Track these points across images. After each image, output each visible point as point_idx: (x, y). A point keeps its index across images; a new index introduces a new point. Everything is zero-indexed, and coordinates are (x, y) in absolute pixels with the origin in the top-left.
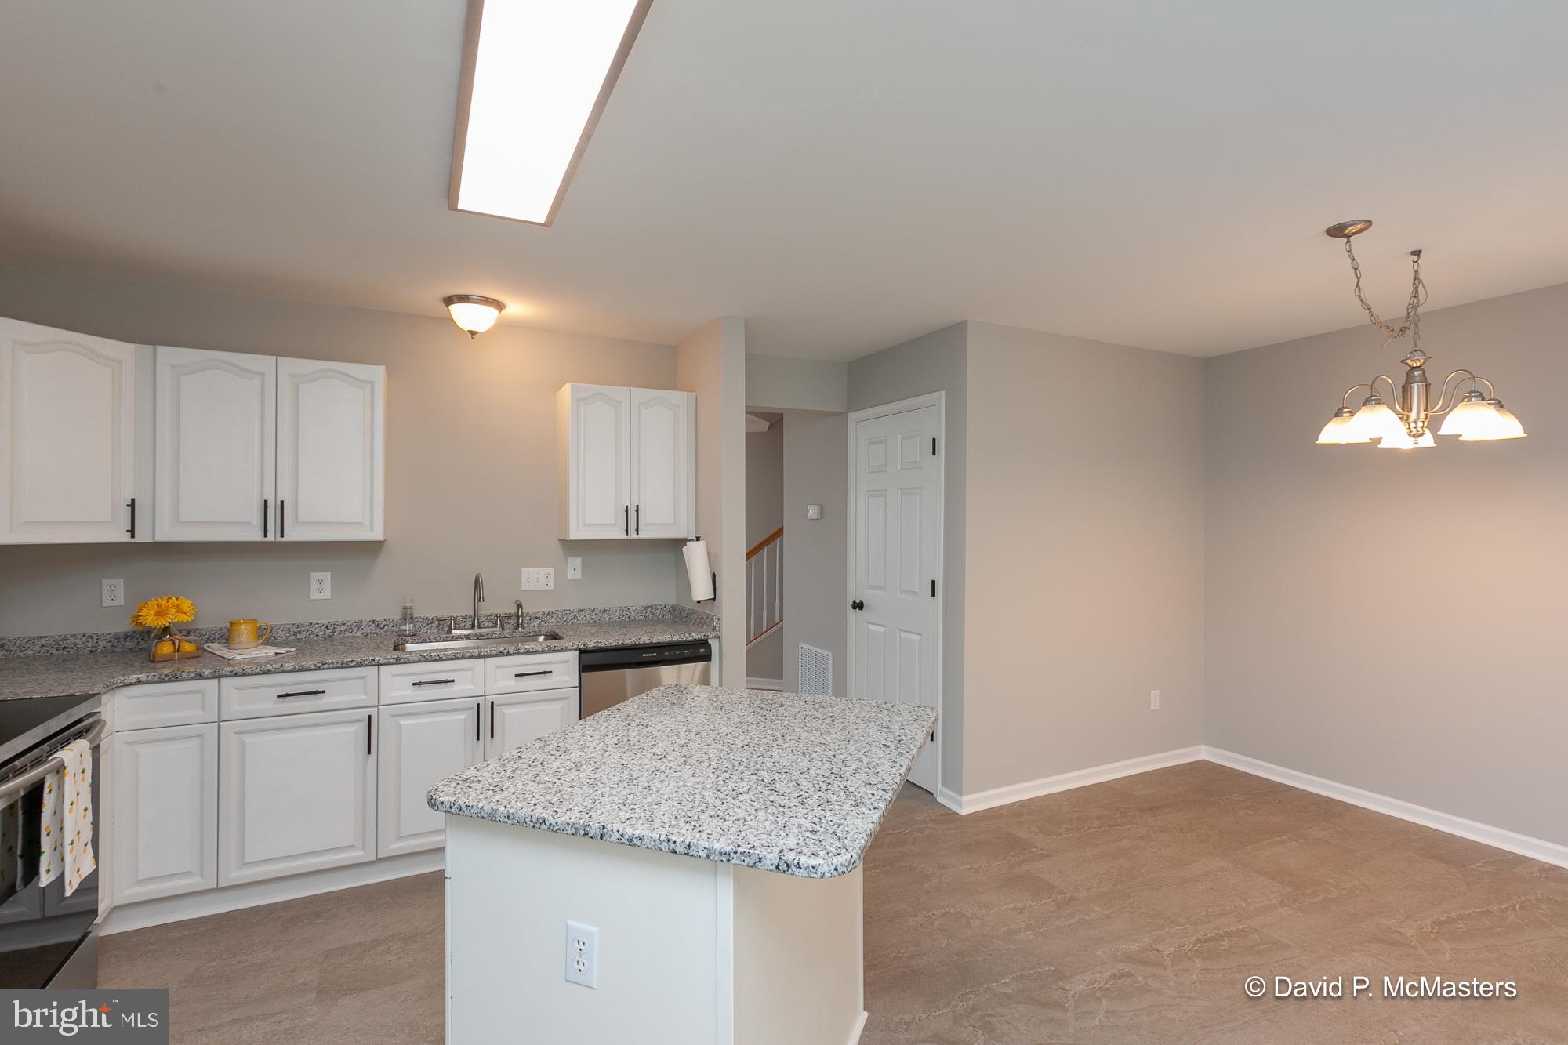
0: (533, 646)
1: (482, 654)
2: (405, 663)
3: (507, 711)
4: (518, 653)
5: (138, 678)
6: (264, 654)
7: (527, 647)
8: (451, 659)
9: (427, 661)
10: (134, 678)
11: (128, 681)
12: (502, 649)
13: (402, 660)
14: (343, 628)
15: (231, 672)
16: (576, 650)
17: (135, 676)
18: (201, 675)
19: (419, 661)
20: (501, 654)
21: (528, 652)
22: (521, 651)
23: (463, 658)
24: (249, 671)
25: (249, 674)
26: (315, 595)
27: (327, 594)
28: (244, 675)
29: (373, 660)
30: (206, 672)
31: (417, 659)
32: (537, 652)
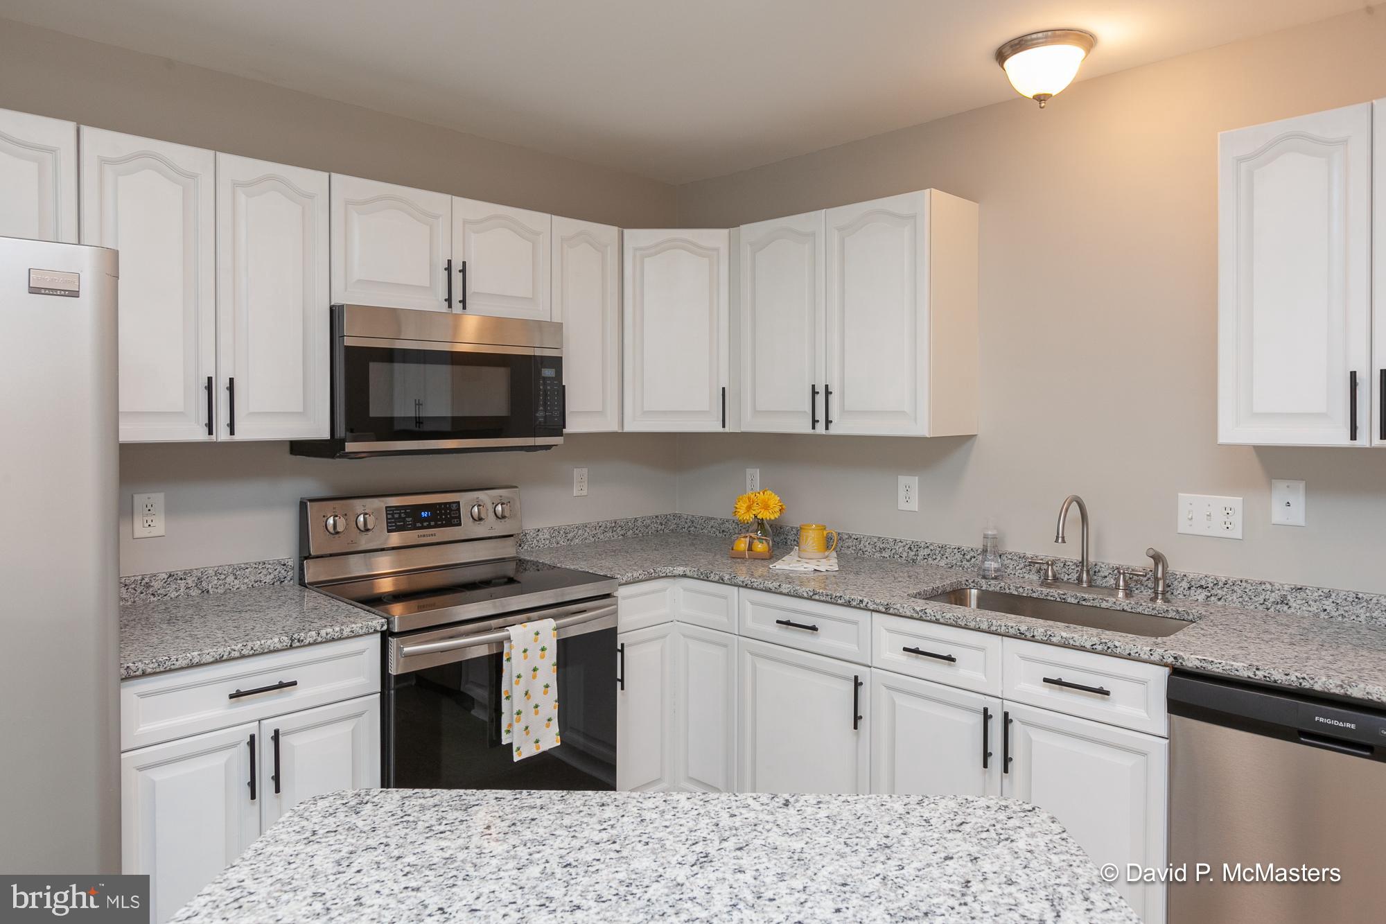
0: (1076, 636)
1: (994, 628)
2: (895, 615)
3: (1037, 736)
4: (1048, 642)
5: (684, 572)
6: (802, 569)
7: (1064, 634)
8: (951, 625)
9: (921, 619)
10: (680, 570)
11: (676, 572)
12: (1023, 628)
13: (891, 611)
14: (927, 552)
15: (743, 582)
16: (1166, 665)
17: (682, 568)
18: (722, 580)
19: (911, 618)
20: (1021, 636)
21: (1065, 645)
22: (1054, 640)
23: (966, 627)
24: (755, 585)
25: (756, 589)
26: (902, 505)
27: (914, 505)
28: (752, 588)
29: (861, 601)
30: (727, 577)
31: (908, 614)
32: (1082, 649)
